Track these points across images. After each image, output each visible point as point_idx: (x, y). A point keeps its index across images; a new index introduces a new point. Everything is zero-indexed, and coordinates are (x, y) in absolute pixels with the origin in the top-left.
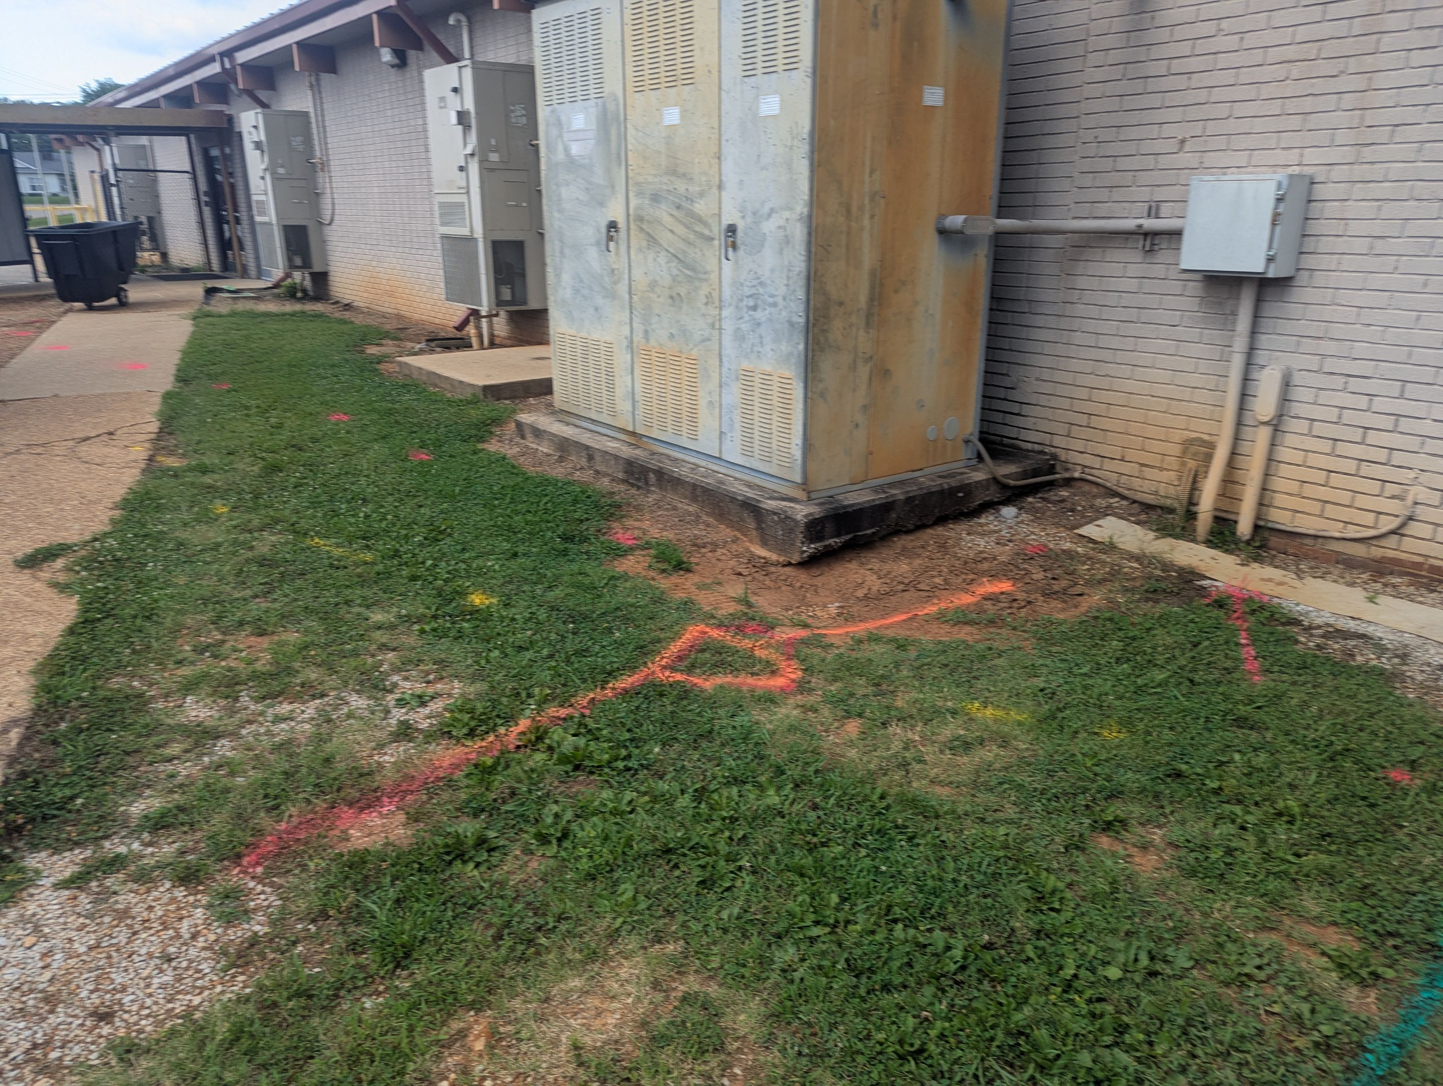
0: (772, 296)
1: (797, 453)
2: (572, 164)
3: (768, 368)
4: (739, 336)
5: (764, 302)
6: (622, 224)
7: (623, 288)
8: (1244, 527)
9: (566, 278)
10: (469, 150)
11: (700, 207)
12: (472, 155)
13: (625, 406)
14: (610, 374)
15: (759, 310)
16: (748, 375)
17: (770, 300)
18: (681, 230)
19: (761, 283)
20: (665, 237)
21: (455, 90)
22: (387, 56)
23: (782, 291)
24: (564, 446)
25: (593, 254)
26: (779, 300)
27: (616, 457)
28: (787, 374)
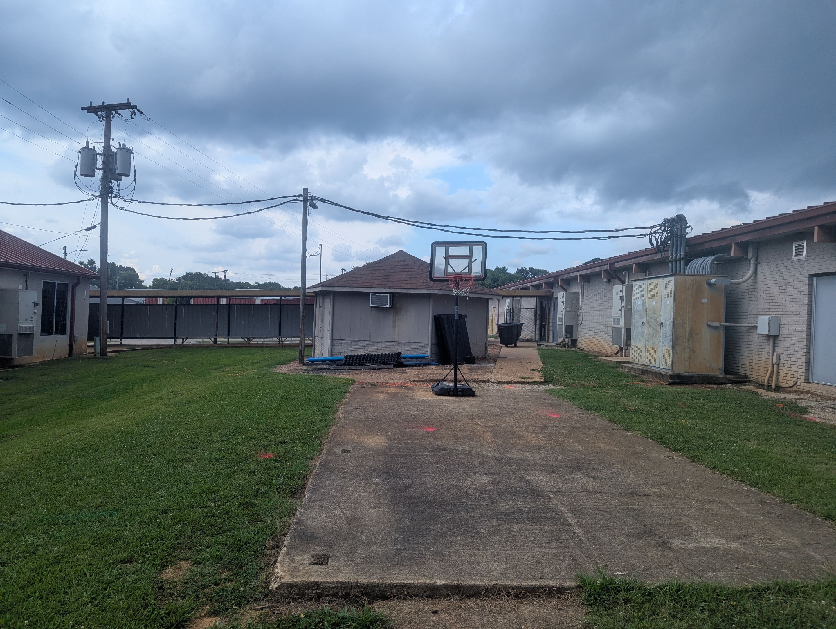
1: (671, 364)
2: (637, 311)
3: (667, 348)
4: (663, 343)
6: (645, 323)
7: (645, 335)
8: (773, 386)
9: (635, 333)
10: (622, 306)
11: (658, 319)
12: (623, 307)
13: (643, 359)
14: (641, 353)
15: (666, 338)
16: (664, 350)
17: (667, 336)
18: (655, 323)
19: (666, 333)
20: (652, 325)
21: (621, 291)
22: (605, 280)
23: (669, 334)
24: (630, 369)
25: (640, 328)
26: (669, 336)
27: (640, 369)
28: (670, 349)
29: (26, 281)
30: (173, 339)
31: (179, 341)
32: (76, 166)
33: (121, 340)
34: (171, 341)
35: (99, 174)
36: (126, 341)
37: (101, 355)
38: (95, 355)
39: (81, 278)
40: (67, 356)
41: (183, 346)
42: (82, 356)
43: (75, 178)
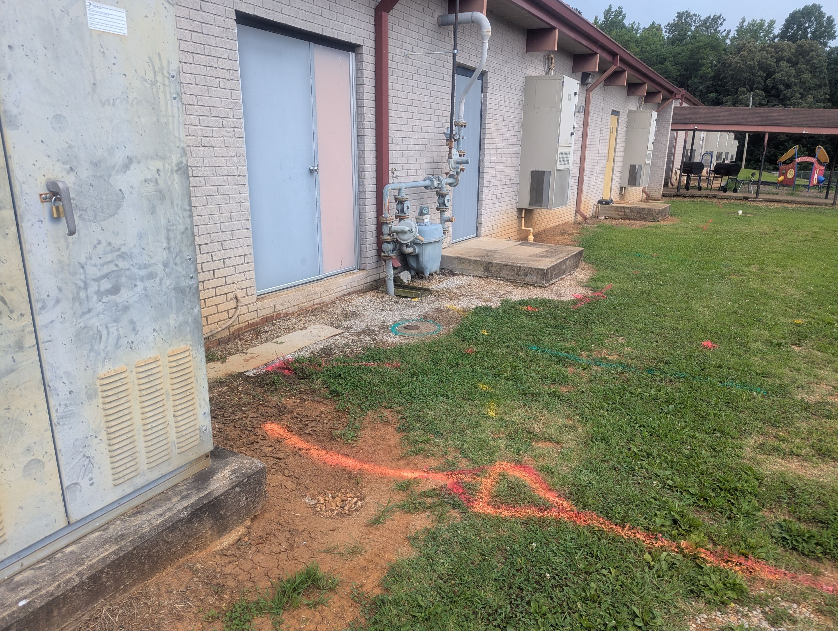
0: (146, 267)
3: (151, 355)
5: (132, 278)
15: (123, 290)
17: (143, 272)
19: (123, 256)
23: (161, 255)
26: (159, 269)
28: (182, 346)
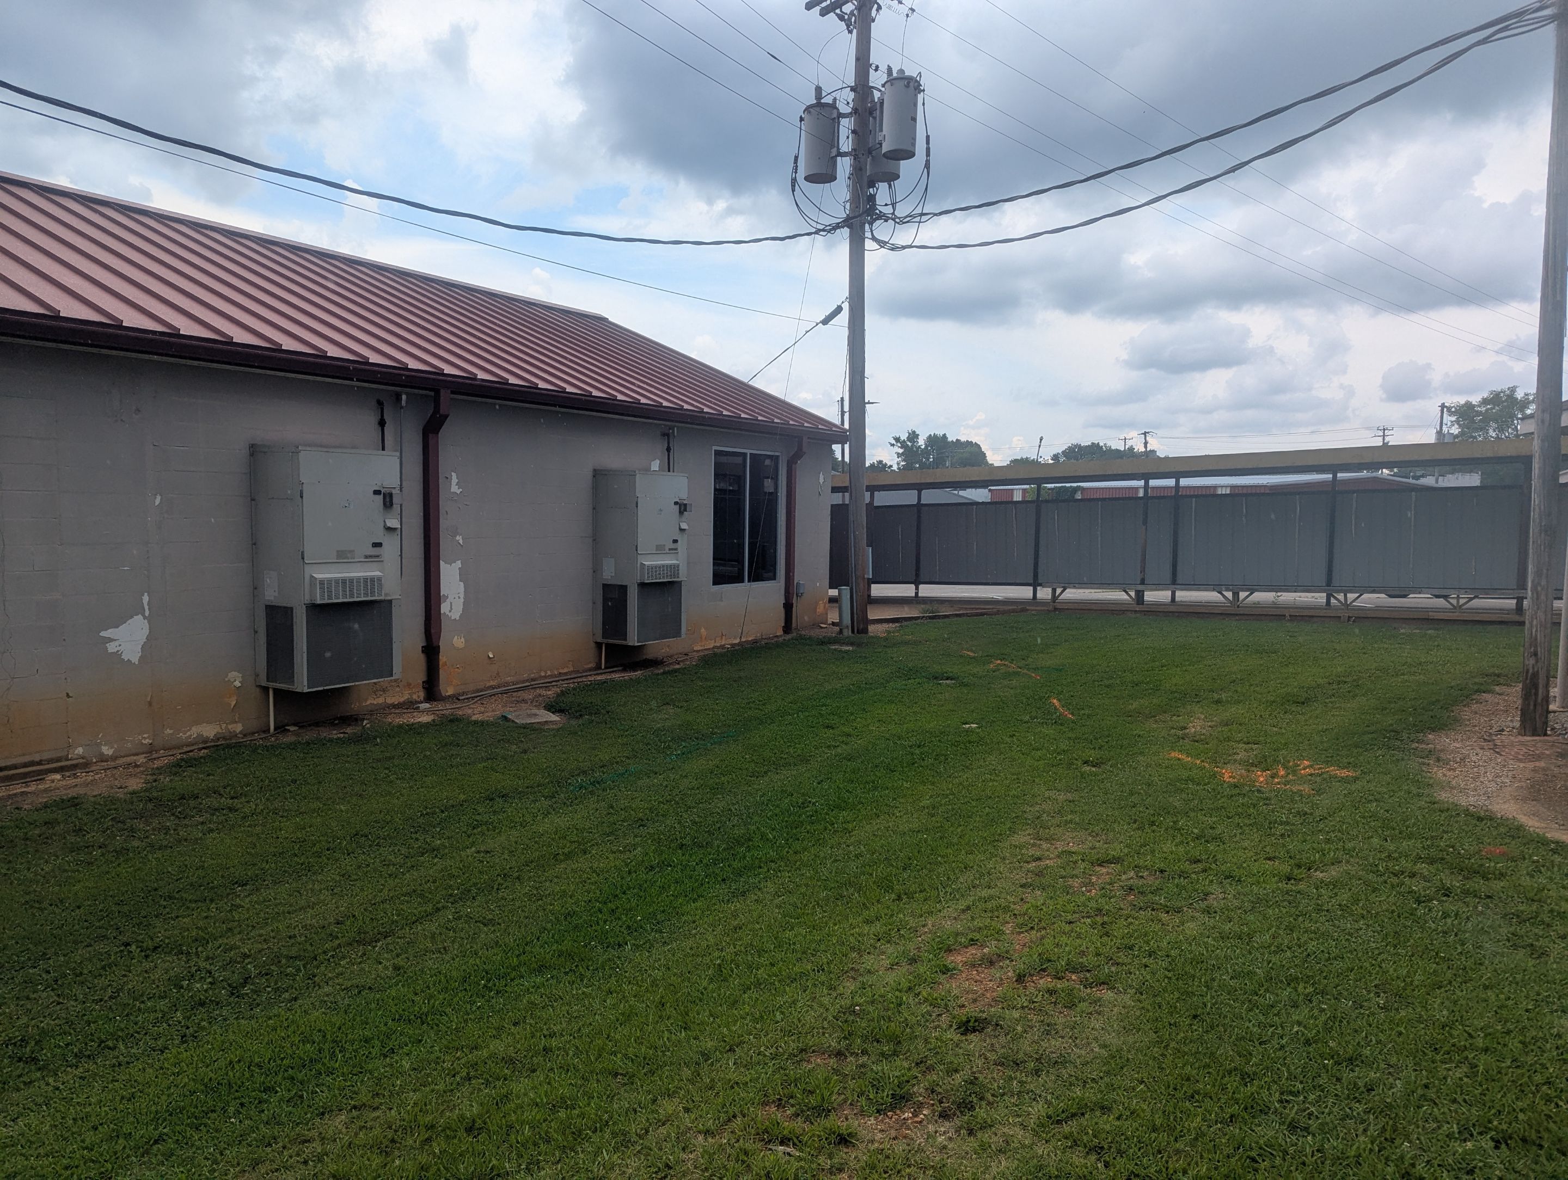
29: (668, 450)
30: (1031, 588)
31: (1044, 593)
32: (796, 158)
33: (917, 588)
34: (1025, 592)
35: (844, 166)
36: (927, 591)
37: (853, 632)
38: (841, 632)
39: (805, 440)
40: (780, 632)
41: (1056, 608)
42: (815, 633)
43: (793, 191)
